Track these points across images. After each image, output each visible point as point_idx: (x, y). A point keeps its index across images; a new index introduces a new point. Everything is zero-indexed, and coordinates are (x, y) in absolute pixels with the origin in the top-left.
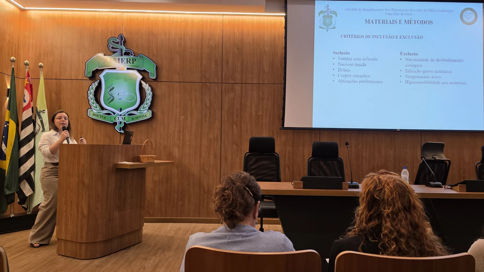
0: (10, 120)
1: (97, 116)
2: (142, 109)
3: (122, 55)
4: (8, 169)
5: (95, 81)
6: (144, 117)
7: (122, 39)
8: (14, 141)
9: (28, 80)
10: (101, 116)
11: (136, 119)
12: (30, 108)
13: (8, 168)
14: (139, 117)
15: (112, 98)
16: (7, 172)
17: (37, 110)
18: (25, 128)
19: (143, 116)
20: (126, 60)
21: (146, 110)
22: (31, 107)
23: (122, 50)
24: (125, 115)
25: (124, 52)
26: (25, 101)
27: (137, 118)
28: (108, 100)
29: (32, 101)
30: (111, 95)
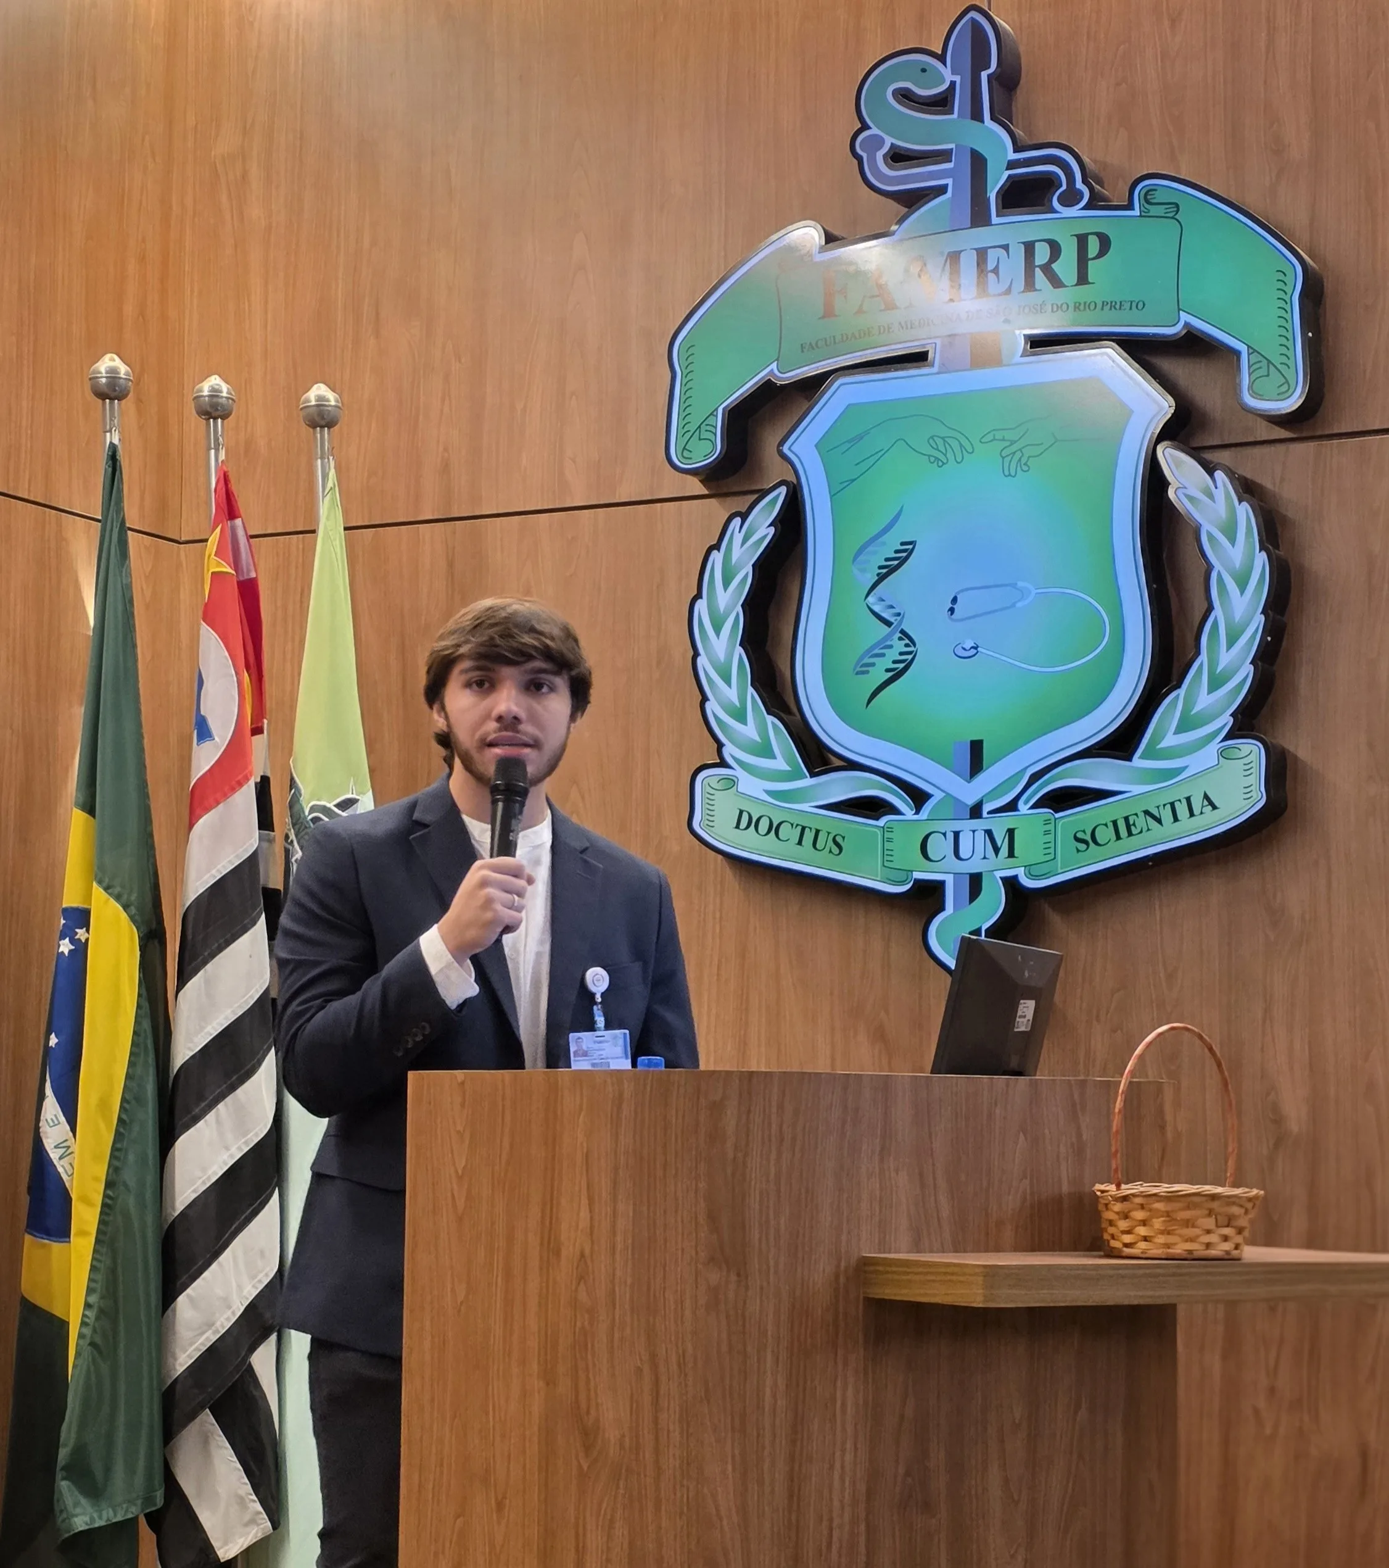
0: (98, 891)
1: (774, 829)
2: (1170, 740)
3: (979, 217)
4: (84, 1315)
5: (755, 496)
6: (1192, 814)
7: (980, 59)
8: (129, 1077)
9: (231, 550)
10: (803, 829)
11: (1118, 837)
12: (240, 785)
13: (87, 1306)
14: (1141, 822)
15: (893, 654)
16: (81, 1336)
17: (294, 804)
18: (209, 967)
19: (1182, 810)
20: (1018, 253)
21: (1215, 746)
22: (247, 779)
23: (978, 162)
24: (1012, 806)
25: (997, 179)
26: (204, 731)
27: (1130, 834)
28: (863, 669)
29: (257, 731)
30: (888, 623)
